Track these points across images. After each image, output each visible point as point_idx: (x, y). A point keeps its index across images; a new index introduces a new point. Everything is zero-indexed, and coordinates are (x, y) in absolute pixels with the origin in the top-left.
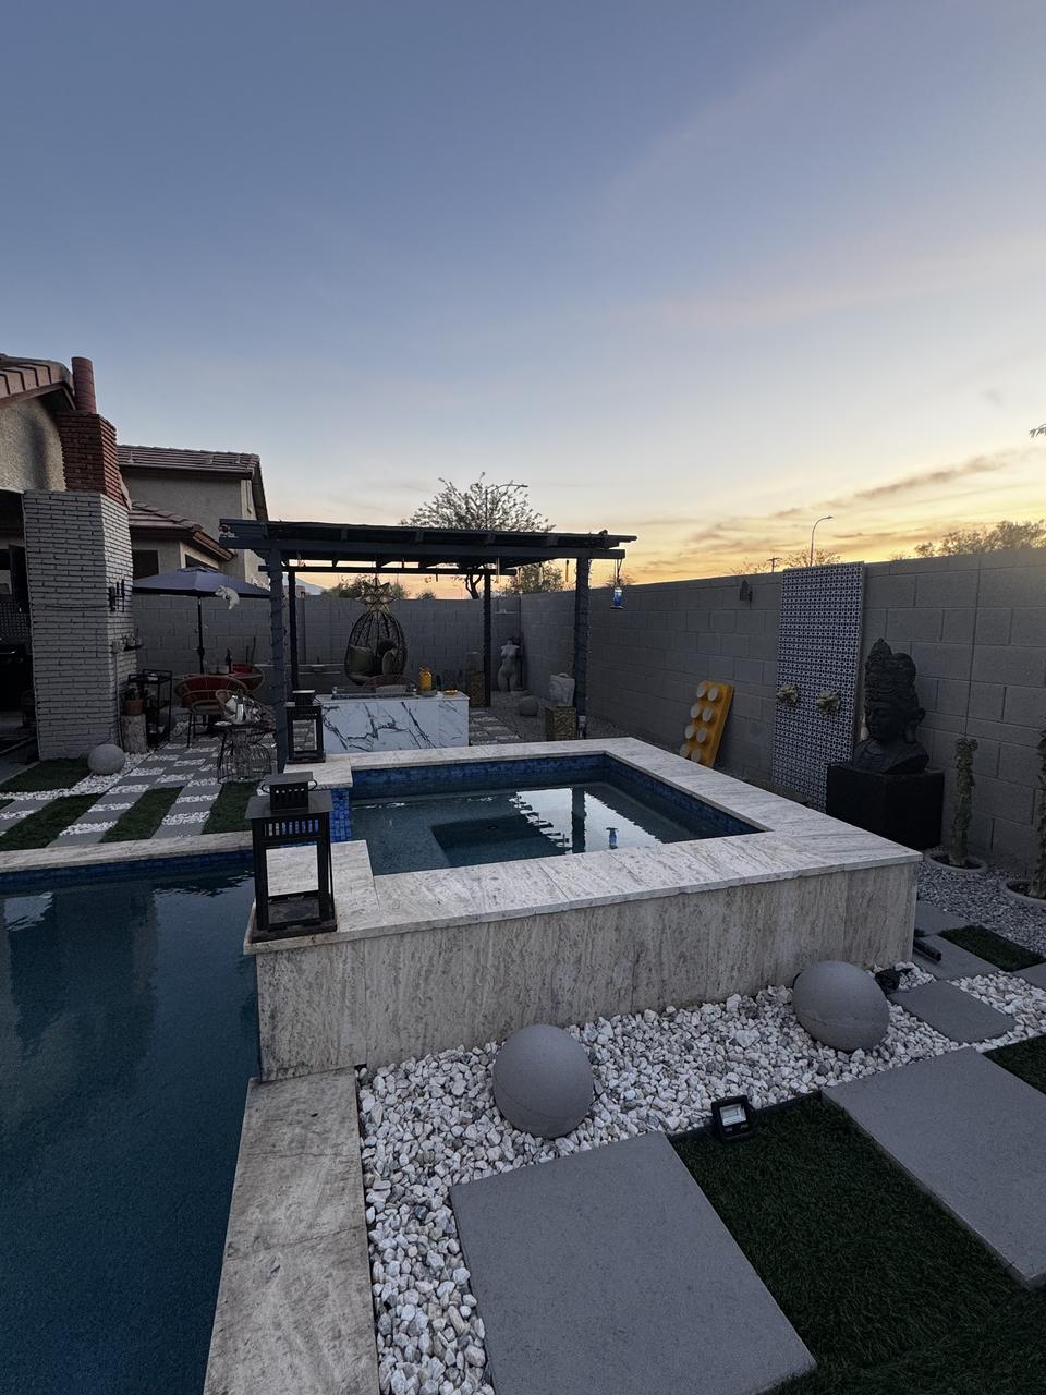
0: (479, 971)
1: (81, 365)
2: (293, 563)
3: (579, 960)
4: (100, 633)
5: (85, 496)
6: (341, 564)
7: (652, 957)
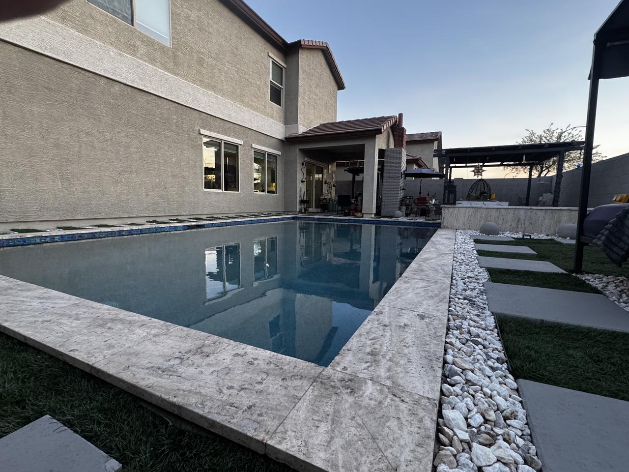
0: (481, 217)
1: (401, 115)
2: (451, 165)
3: (503, 219)
4: (398, 184)
5: (399, 149)
6: (468, 165)
7: (522, 222)
